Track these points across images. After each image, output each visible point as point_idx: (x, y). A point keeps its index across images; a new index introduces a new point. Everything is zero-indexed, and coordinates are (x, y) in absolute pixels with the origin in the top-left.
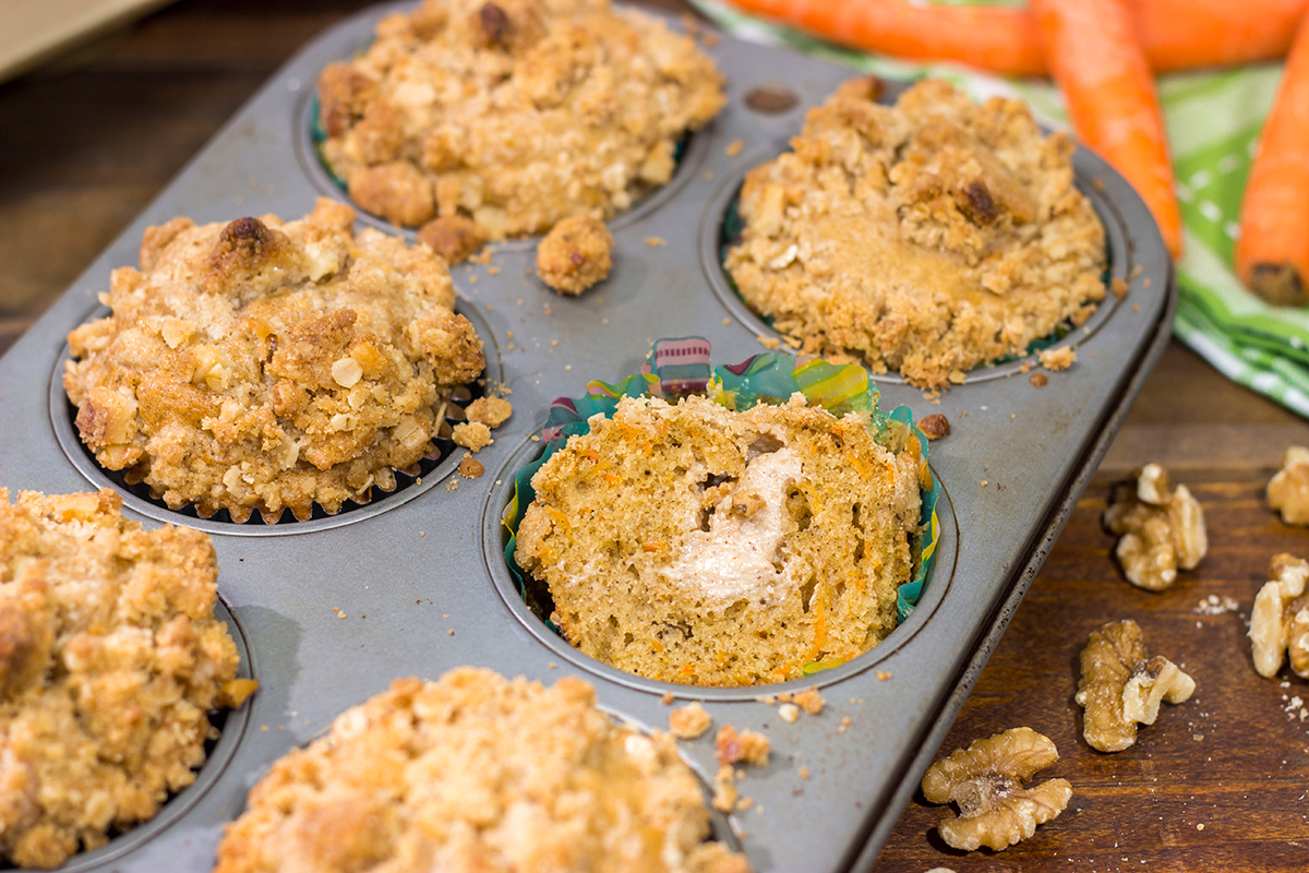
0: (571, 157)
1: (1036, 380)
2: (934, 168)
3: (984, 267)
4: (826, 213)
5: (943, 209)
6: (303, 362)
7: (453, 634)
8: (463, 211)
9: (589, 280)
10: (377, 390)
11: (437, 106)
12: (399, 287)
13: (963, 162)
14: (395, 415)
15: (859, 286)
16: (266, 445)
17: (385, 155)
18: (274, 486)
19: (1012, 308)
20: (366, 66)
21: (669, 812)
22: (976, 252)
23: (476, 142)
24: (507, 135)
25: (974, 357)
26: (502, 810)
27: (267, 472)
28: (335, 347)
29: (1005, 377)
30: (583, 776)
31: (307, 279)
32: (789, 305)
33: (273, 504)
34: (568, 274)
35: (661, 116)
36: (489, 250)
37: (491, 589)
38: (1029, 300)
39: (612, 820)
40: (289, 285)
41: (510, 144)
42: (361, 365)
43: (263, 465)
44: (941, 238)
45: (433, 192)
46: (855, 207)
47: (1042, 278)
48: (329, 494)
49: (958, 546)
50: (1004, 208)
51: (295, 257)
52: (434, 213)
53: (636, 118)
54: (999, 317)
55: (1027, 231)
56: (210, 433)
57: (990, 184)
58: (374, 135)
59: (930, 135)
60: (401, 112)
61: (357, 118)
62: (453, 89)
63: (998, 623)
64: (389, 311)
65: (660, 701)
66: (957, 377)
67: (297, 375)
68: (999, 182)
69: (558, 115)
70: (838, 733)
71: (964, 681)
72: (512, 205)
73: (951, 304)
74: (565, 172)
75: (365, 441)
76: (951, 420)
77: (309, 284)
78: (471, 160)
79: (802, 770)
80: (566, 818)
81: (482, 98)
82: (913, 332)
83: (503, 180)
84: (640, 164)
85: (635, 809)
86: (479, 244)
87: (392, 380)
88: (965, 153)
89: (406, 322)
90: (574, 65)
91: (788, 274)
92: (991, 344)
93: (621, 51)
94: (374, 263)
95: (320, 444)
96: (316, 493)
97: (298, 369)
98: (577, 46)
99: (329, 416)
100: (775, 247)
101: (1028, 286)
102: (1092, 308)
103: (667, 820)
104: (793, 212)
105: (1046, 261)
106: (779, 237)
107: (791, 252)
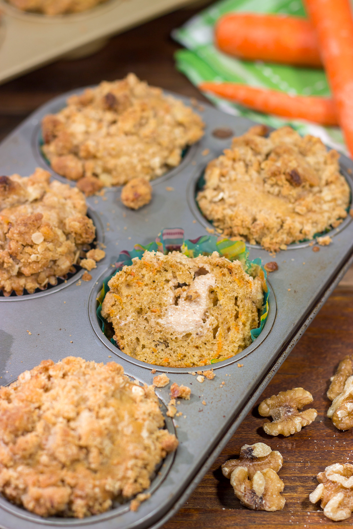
0: (138, 155)
1: (315, 249)
2: (279, 164)
3: (297, 203)
4: (235, 180)
5: (281, 180)
6: (20, 234)
7: (72, 342)
8: (95, 175)
9: (141, 204)
10: (50, 245)
11: (87, 133)
12: (64, 205)
13: (290, 161)
14: (57, 256)
15: (246, 210)
16: (5, 265)
17: (65, 152)
18: (8, 282)
19: (308, 220)
20: (61, 117)
21: (146, 417)
22: (293, 197)
23: (101, 147)
24: (112, 145)
25: (291, 239)
26: (78, 414)
27: (6, 276)
28: (33, 228)
29: (303, 248)
30: (112, 401)
31: (27, 201)
32: (219, 216)
33: (8, 288)
34: (133, 201)
35: (175, 139)
36: (104, 191)
37: (89, 326)
38: (315, 217)
39: (122, 419)
40: (20, 203)
41: (113, 149)
42: (43, 235)
43: (4, 273)
44: (280, 192)
45: (83, 167)
46: (247, 178)
47: (321, 209)
48: (31, 285)
49: (276, 314)
50: (306, 180)
51: (22, 192)
52: (83, 175)
53: (165, 140)
54: (302, 223)
55: (316, 189)
57: (300, 171)
58: (61, 144)
59: (279, 150)
60: (72, 135)
61: (55, 137)
62: (94, 126)
63: (290, 346)
64: (58, 214)
65: (150, 372)
66: (283, 247)
67: (18, 238)
68: (304, 170)
69: (134, 138)
70: (220, 388)
71: (274, 369)
72: (114, 173)
73: (283, 218)
74: (135, 161)
75: (44, 265)
76: (279, 264)
77: (28, 203)
78: (99, 155)
79: (204, 402)
80: (103, 418)
81: (104, 131)
82: (266, 229)
83: (111, 163)
84: (166, 158)
85: (132, 415)
86: (100, 188)
87: (56, 241)
88: (292, 158)
89: (65, 218)
90: (142, 118)
91: (219, 204)
92: (298, 234)
93: (161, 113)
94: (55, 195)
95: (26, 266)
96: (25, 285)
97: (19, 236)
98: (143, 110)
99: (30, 255)
100: (215, 193)
101: (314, 212)
102: (341, 221)
103: (144, 420)
104: (223, 179)
105: (322, 202)
106: (217, 189)
107: (221, 195)
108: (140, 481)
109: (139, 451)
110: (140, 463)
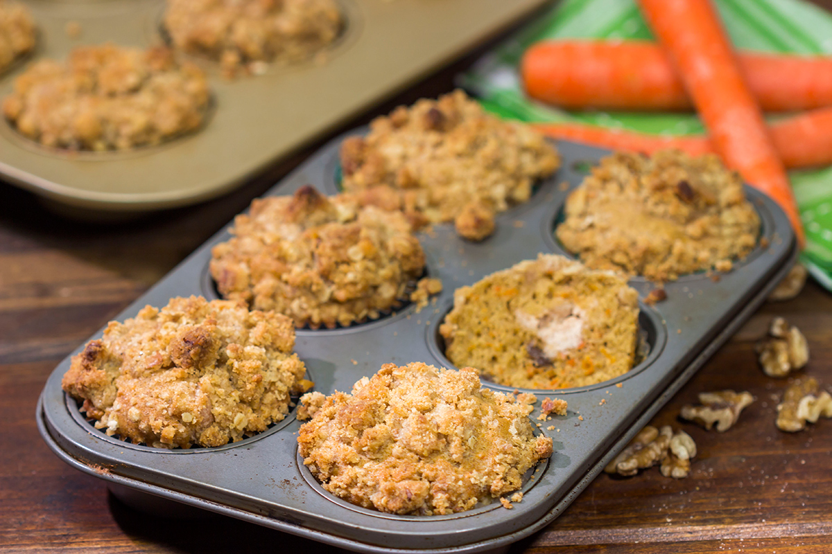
0: (476, 181)
1: (714, 279)
2: (663, 177)
3: (689, 225)
4: (608, 201)
5: (668, 196)
8: (418, 209)
9: (484, 232)
10: (371, 265)
11: (404, 157)
12: (384, 227)
13: (678, 174)
14: (379, 280)
15: (622, 233)
16: (314, 289)
18: (317, 311)
19: (704, 245)
21: (513, 416)
22: (684, 218)
23: (425, 173)
24: (441, 170)
25: (683, 269)
26: (434, 406)
27: (313, 303)
28: (350, 242)
29: (698, 279)
30: (472, 397)
31: (337, 220)
33: (316, 319)
34: (474, 229)
35: (523, 166)
36: (430, 228)
38: (712, 243)
39: (485, 413)
41: (443, 173)
42: (363, 251)
43: (312, 299)
44: (666, 211)
45: (401, 198)
46: (622, 198)
47: (720, 233)
48: (344, 316)
50: (699, 196)
51: (330, 209)
52: (402, 208)
53: (510, 163)
54: (696, 250)
55: (713, 210)
56: (286, 283)
57: (692, 183)
58: (370, 171)
60: (385, 159)
61: (361, 163)
62: (412, 151)
64: (378, 235)
66: (673, 277)
67: (331, 254)
68: (697, 184)
69: (468, 161)
70: (599, 405)
72: (443, 206)
73: (670, 242)
74: (471, 187)
75: (363, 289)
76: (668, 293)
77: (339, 222)
78: (422, 183)
79: (580, 418)
80: (464, 409)
81: (428, 154)
82: (649, 254)
83: (439, 193)
84: (512, 189)
85: (497, 412)
86: (425, 224)
87: (379, 261)
88: (680, 171)
89: (386, 241)
90: (477, 137)
91: (587, 231)
92: (691, 262)
93: (503, 134)
95: (341, 288)
96: (338, 316)
97: (332, 251)
99: (347, 274)
100: (581, 220)
101: (712, 236)
102: (747, 251)
103: (512, 418)
105: (722, 225)
106: (583, 215)
107: (588, 220)
108: (510, 479)
109: (507, 445)
110: (509, 458)
